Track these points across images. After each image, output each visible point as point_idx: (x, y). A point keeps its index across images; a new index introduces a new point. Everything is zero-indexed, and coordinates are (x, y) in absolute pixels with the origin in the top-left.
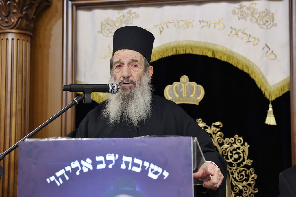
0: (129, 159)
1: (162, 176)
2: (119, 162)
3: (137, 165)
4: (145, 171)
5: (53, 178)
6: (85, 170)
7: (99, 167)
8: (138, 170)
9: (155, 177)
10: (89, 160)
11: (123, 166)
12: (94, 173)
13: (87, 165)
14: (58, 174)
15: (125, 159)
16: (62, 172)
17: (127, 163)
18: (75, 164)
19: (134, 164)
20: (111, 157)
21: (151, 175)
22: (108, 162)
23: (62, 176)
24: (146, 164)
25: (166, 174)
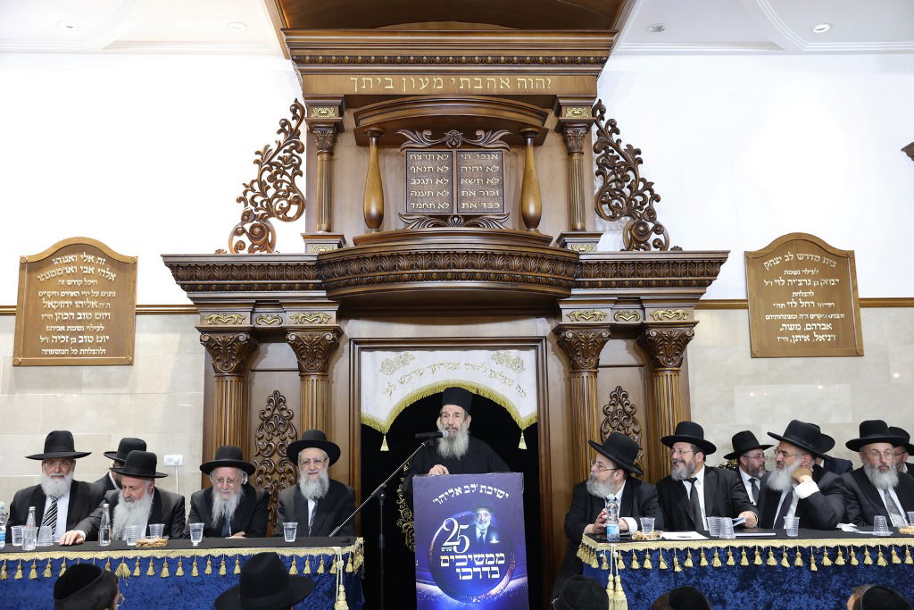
0: (485, 487)
1: (505, 496)
2: (478, 488)
3: (490, 491)
4: (494, 493)
5: (437, 500)
6: (457, 494)
7: (467, 492)
8: (490, 493)
9: (501, 497)
10: (459, 488)
11: (481, 491)
12: (463, 496)
13: (459, 491)
14: (440, 497)
15: (482, 487)
16: (443, 495)
17: (483, 489)
18: (451, 491)
19: (488, 490)
20: (473, 486)
21: (498, 496)
22: (471, 489)
23: (443, 498)
24: (495, 489)
25: (507, 495)
